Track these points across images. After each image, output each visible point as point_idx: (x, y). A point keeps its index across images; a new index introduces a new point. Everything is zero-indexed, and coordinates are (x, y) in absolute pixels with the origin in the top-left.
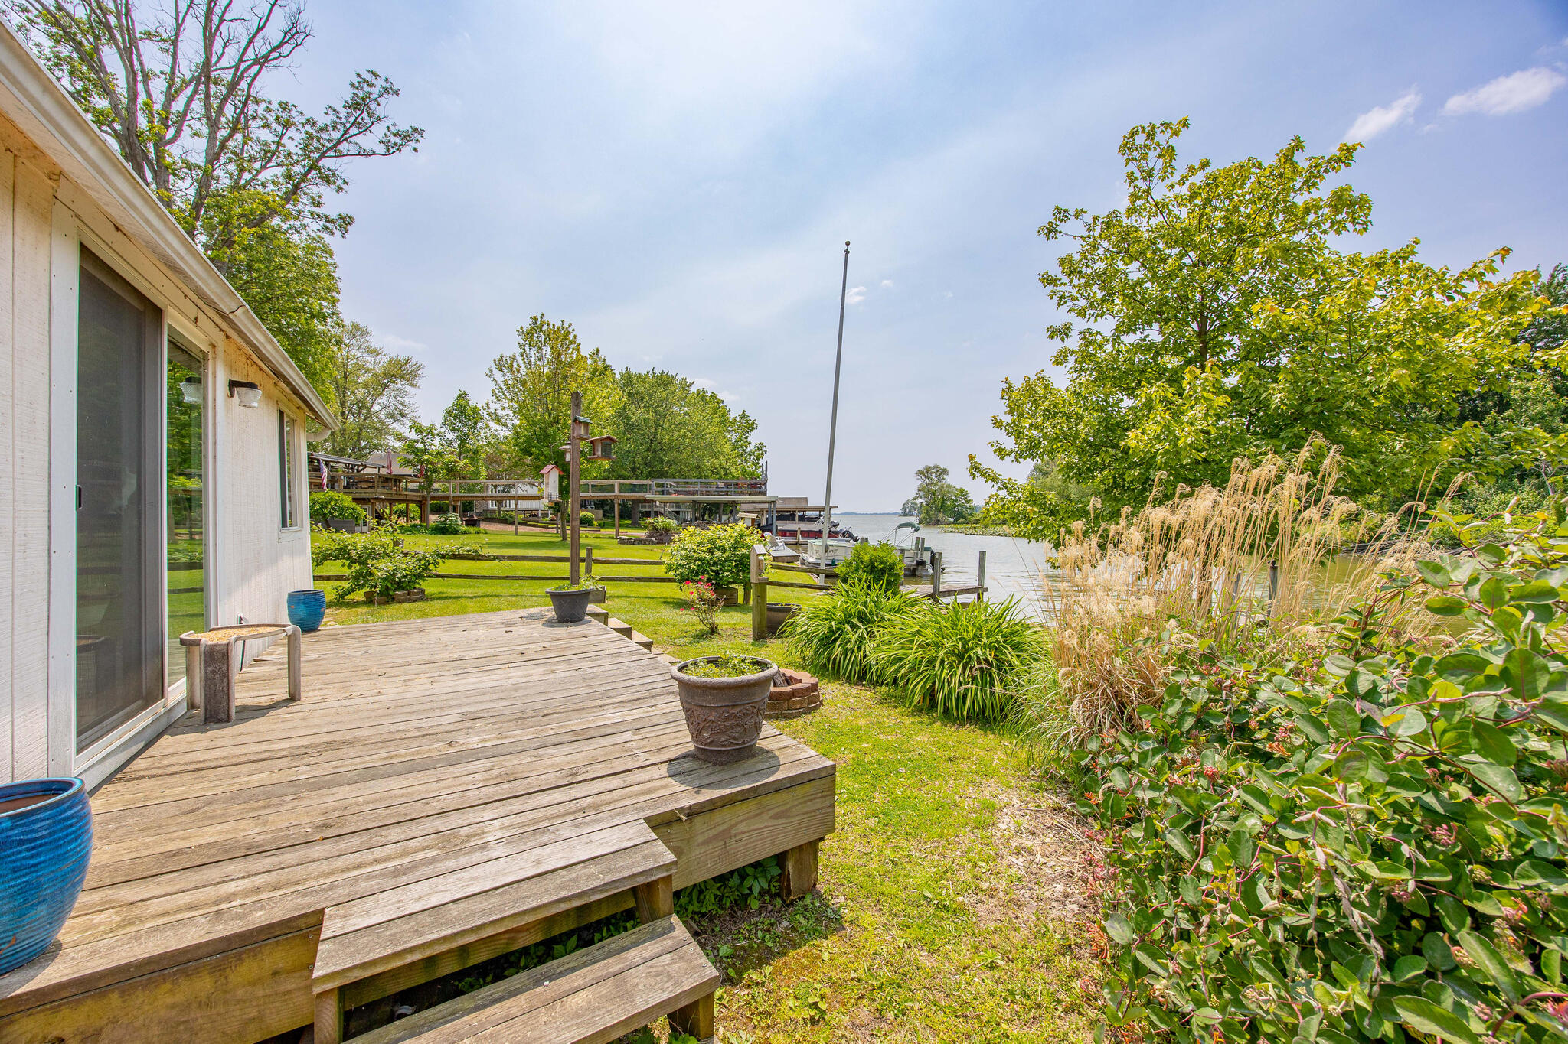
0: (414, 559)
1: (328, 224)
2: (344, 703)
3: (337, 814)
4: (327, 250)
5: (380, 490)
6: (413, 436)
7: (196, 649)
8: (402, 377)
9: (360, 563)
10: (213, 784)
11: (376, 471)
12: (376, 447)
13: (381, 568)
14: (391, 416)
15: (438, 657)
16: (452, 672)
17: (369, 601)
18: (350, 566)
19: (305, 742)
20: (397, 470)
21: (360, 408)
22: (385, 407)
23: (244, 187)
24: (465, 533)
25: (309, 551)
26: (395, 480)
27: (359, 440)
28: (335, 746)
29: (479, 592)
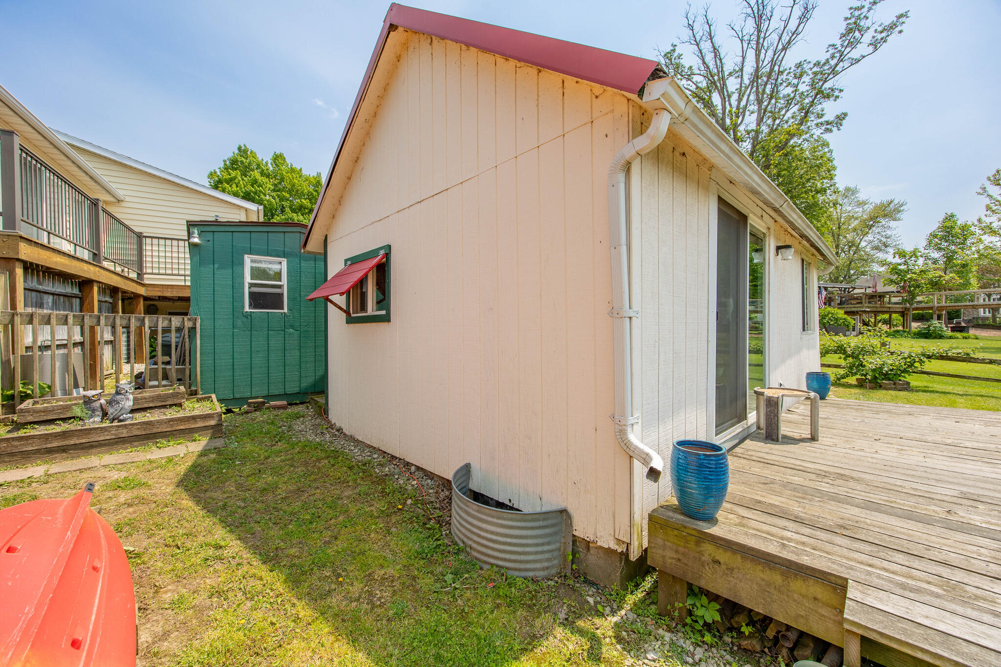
0: (899, 358)
1: (828, 127)
2: (848, 451)
3: (850, 523)
4: (825, 144)
5: (867, 305)
6: (897, 260)
7: (761, 397)
8: (885, 216)
9: (853, 357)
10: (773, 473)
11: (863, 291)
12: (863, 273)
13: (871, 362)
14: (877, 248)
15: (930, 439)
16: (945, 454)
17: (861, 384)
18: (845, 359)
19: (824, 468)
20: (880, 289)
21: (850, 247)
22: (870, 242)
23: (776, 129)
24: (951, 338)
25: (818, 347)
26: (880, 297)
27: (849, 270)
28: (844, 478)
29: (971, 391)
